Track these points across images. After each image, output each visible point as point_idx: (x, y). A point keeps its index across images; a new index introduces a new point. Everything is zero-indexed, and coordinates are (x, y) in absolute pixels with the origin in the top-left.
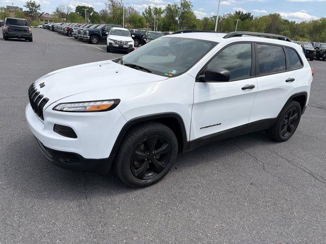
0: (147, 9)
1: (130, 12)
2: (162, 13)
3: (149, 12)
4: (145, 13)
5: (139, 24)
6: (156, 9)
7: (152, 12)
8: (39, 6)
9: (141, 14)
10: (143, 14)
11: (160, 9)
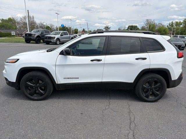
0: (171, 23)
1: (159, 26)
2: (181, 24)
3: (172, 25)
4: (169, 26)
5: (164, 33)
6: (177, 22)
7: (174, 25)
8: (110, 28)
9: (166, 27)
10: (168, 26)
11: (180, 22)
